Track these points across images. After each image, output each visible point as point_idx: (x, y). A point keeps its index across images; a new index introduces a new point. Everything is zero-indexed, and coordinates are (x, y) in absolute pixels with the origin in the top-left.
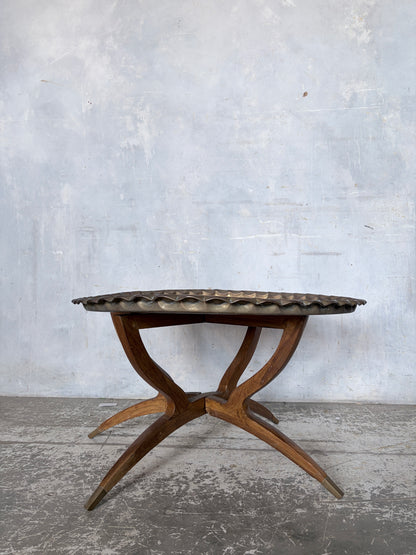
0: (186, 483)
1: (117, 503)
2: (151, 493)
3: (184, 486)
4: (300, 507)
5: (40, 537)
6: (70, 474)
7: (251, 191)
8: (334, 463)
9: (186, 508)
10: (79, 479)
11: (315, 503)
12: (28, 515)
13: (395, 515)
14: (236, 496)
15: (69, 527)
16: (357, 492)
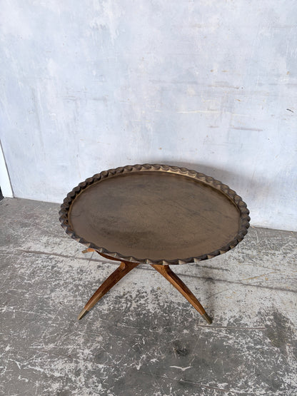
0: (131, 301)
1: (94, 314)
2: (112, 308)
3: (129, 303)
4: (186, 328)
5: (56, 337)
6: (71, 286)
7: (197, 73)
8: (217, 291)
9: (128, 322)
10: (76, 291)
11: (195, 326)
12: (50, 319)
13: (235, 342)
14: (155, 315)
15: (70, 331)
16: (221, 319)
